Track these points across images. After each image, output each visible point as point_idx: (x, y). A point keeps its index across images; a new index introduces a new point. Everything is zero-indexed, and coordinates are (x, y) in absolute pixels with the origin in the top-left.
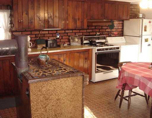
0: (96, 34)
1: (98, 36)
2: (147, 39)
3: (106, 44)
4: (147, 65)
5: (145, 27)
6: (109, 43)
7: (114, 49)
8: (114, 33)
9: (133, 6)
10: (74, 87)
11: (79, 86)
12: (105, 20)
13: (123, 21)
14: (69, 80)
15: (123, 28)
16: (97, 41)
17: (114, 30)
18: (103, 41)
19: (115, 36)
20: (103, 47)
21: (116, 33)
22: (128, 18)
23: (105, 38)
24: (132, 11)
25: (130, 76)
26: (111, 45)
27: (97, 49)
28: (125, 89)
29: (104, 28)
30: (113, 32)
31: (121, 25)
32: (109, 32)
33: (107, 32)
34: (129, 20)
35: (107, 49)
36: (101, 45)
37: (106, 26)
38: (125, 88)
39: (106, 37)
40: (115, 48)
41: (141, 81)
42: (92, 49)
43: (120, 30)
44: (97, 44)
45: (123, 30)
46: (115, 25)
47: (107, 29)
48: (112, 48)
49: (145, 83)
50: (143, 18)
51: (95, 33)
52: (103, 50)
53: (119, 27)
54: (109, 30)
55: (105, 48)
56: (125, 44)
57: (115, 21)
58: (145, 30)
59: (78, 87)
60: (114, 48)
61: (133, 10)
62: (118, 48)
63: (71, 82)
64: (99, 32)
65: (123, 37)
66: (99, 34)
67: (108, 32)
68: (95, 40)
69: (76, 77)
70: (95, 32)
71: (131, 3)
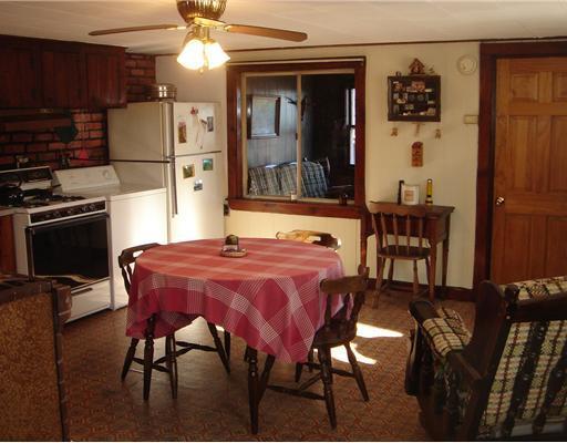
0: (16, 160)
1: (21, 167)
2: (191, 168)
3: (56, 197)
4: (212, 247)
5: (182, 129)
6: (64, 190)
7: (90, 211)
8: (77, 153)
9: (134, 59)
10: (27, 331)
11: (43, 328)
12: (45, 111)
13: (104, 111)
14: (11, 310)
15: (105, 137)
16: (25, 187)
17: (76, 144)
18: (45, 185)
19: (83, 166)
20: (47, 205)
21: (83, 154)
22: (122, 101)
23: (48, 175)
24: (130, 76)
25: (171, 285)
26: (74, 199)
27: (31, 215)
28: (155, 333)
29: (42, 138)
30: (73, 150)
31: (98, 126)
32: (59, 151)
33: (52, 151)
34: (126, 107)
35: (64, 212)
36: (39, 201)
37: (48, 132)
38: (153, 330)
39: (53, 171)
40: (90, 204)
41: (210, 294)
42: (11, 216)
43: (98, 143)
44: (26, 199)
45: (107, 142)
46: (79, 127)
47: (53, 141)
48: (82, 206)
49: (221, 299)
50: (169, 97)
51: (10, 160)
52: (52, 214)
53: (94, 134)
54: (60, 146)
55: (58, 210)
56: (118, 191)
57: (78, 111)
58: (183, 140)
59: (40, 331)
60: (89, 208)
61: (134, 72)
62: (101, 205)
63: (18, 315)
64: (25, 154)
65: (110, 168)
66: (26, 160)
67: (57, 151)
68: (17, 184)
69: (33, 299)
70: (9, 155)
71: (127, 51)
